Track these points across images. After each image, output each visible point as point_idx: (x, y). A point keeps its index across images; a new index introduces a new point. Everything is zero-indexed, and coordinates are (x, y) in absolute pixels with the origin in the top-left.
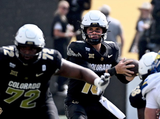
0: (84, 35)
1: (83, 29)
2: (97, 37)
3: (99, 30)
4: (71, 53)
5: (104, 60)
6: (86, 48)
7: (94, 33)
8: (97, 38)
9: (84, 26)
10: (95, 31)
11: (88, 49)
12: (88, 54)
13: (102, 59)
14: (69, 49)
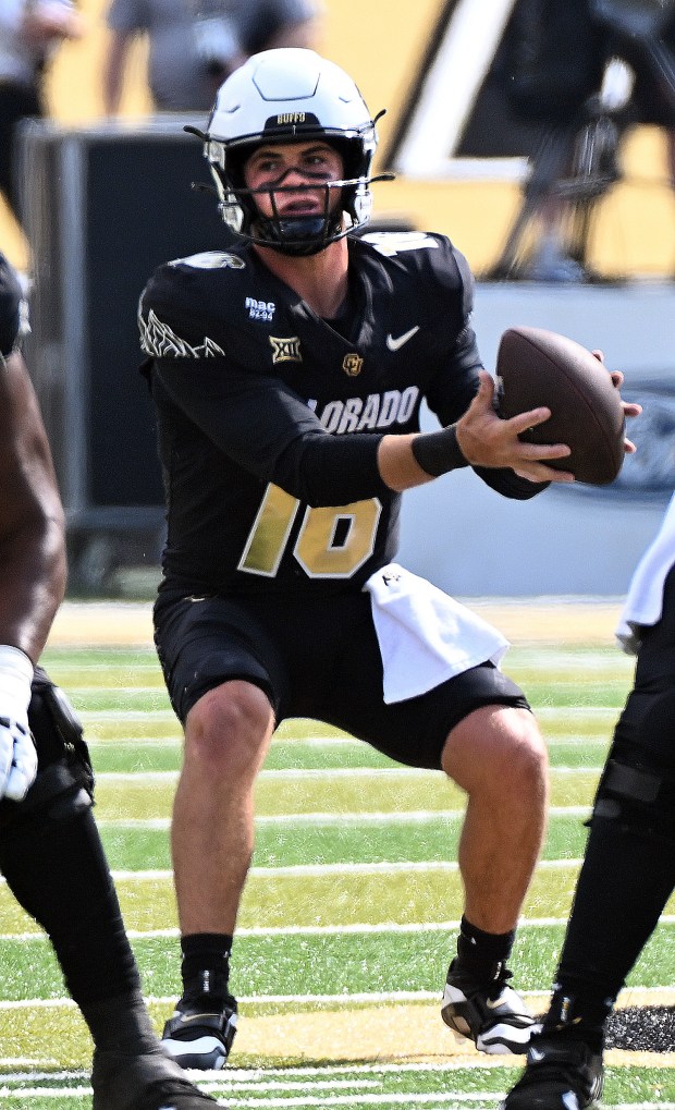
0: (232, 198)
1: (223, 165)
2: (312, 205)
3: (322, 160)
4: (160, 339)
5: (364, 367)
6: (249, 302)
7: (294, 179)
8: (313, 211)
9: (227, 142)
10: (297, 170)
11: (261, 309)
12: (269, 341)
13: (354, 363)
14: (146, 316)
